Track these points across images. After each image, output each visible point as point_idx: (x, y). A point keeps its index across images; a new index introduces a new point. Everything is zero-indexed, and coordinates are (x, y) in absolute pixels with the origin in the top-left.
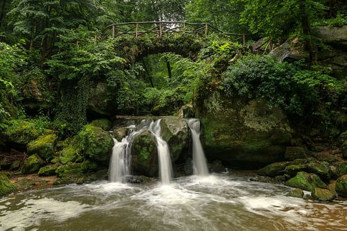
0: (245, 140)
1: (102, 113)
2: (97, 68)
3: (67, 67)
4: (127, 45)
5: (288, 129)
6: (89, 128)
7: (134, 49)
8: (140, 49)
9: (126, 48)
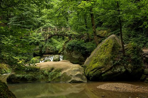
0: (73, 61)
1: (38, 54)
2: (36, 41)
3: (28, 41)
4: (46, 34)
5: (83, 58)
6: (34, 58)
7: (48, 35)
8: (50, 35)
9: (45, 35)
